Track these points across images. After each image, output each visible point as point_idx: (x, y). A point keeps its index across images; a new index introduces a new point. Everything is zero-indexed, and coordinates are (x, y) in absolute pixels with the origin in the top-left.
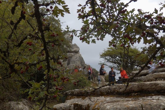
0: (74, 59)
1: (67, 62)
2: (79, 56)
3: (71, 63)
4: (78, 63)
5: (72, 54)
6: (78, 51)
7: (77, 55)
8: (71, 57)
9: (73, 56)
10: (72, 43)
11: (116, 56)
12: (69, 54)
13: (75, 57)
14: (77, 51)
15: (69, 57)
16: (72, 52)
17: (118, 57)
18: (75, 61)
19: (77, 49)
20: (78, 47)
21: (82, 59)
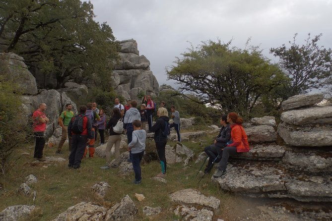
0: (140, 78)
1: (129, 84)
2: (149, 75)
3: (135, 86)
4: (148, 86)
5: (138, 71)
6: (148, 67)
7: (146, 73)
8: (136, 76)
9: (139, 74)
10: (138, 55)
11: (206, 73)
12: (133, 72)
13: (142, 76)
14: (146, 66)
15: (133, 76)
16: (138, 68)
17: (210, 77)
18: (141, 82)
19: (146, 64)
20: (148, 61)
21: (154, 78)
